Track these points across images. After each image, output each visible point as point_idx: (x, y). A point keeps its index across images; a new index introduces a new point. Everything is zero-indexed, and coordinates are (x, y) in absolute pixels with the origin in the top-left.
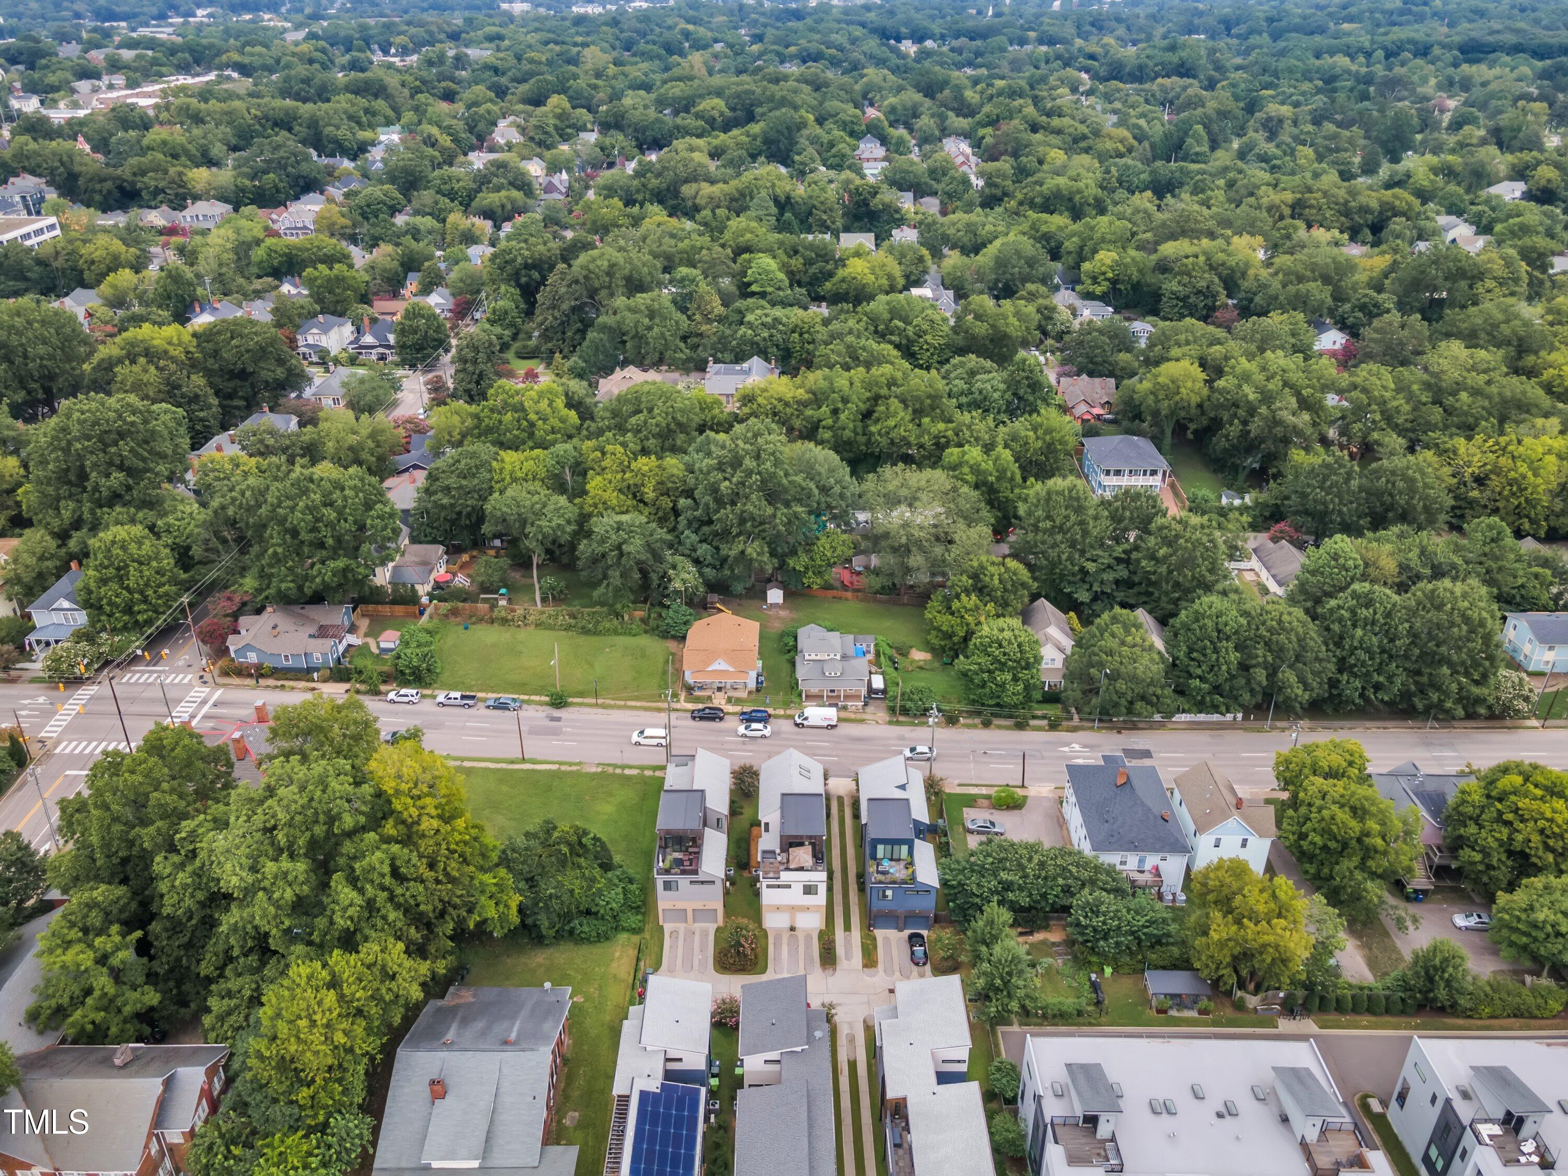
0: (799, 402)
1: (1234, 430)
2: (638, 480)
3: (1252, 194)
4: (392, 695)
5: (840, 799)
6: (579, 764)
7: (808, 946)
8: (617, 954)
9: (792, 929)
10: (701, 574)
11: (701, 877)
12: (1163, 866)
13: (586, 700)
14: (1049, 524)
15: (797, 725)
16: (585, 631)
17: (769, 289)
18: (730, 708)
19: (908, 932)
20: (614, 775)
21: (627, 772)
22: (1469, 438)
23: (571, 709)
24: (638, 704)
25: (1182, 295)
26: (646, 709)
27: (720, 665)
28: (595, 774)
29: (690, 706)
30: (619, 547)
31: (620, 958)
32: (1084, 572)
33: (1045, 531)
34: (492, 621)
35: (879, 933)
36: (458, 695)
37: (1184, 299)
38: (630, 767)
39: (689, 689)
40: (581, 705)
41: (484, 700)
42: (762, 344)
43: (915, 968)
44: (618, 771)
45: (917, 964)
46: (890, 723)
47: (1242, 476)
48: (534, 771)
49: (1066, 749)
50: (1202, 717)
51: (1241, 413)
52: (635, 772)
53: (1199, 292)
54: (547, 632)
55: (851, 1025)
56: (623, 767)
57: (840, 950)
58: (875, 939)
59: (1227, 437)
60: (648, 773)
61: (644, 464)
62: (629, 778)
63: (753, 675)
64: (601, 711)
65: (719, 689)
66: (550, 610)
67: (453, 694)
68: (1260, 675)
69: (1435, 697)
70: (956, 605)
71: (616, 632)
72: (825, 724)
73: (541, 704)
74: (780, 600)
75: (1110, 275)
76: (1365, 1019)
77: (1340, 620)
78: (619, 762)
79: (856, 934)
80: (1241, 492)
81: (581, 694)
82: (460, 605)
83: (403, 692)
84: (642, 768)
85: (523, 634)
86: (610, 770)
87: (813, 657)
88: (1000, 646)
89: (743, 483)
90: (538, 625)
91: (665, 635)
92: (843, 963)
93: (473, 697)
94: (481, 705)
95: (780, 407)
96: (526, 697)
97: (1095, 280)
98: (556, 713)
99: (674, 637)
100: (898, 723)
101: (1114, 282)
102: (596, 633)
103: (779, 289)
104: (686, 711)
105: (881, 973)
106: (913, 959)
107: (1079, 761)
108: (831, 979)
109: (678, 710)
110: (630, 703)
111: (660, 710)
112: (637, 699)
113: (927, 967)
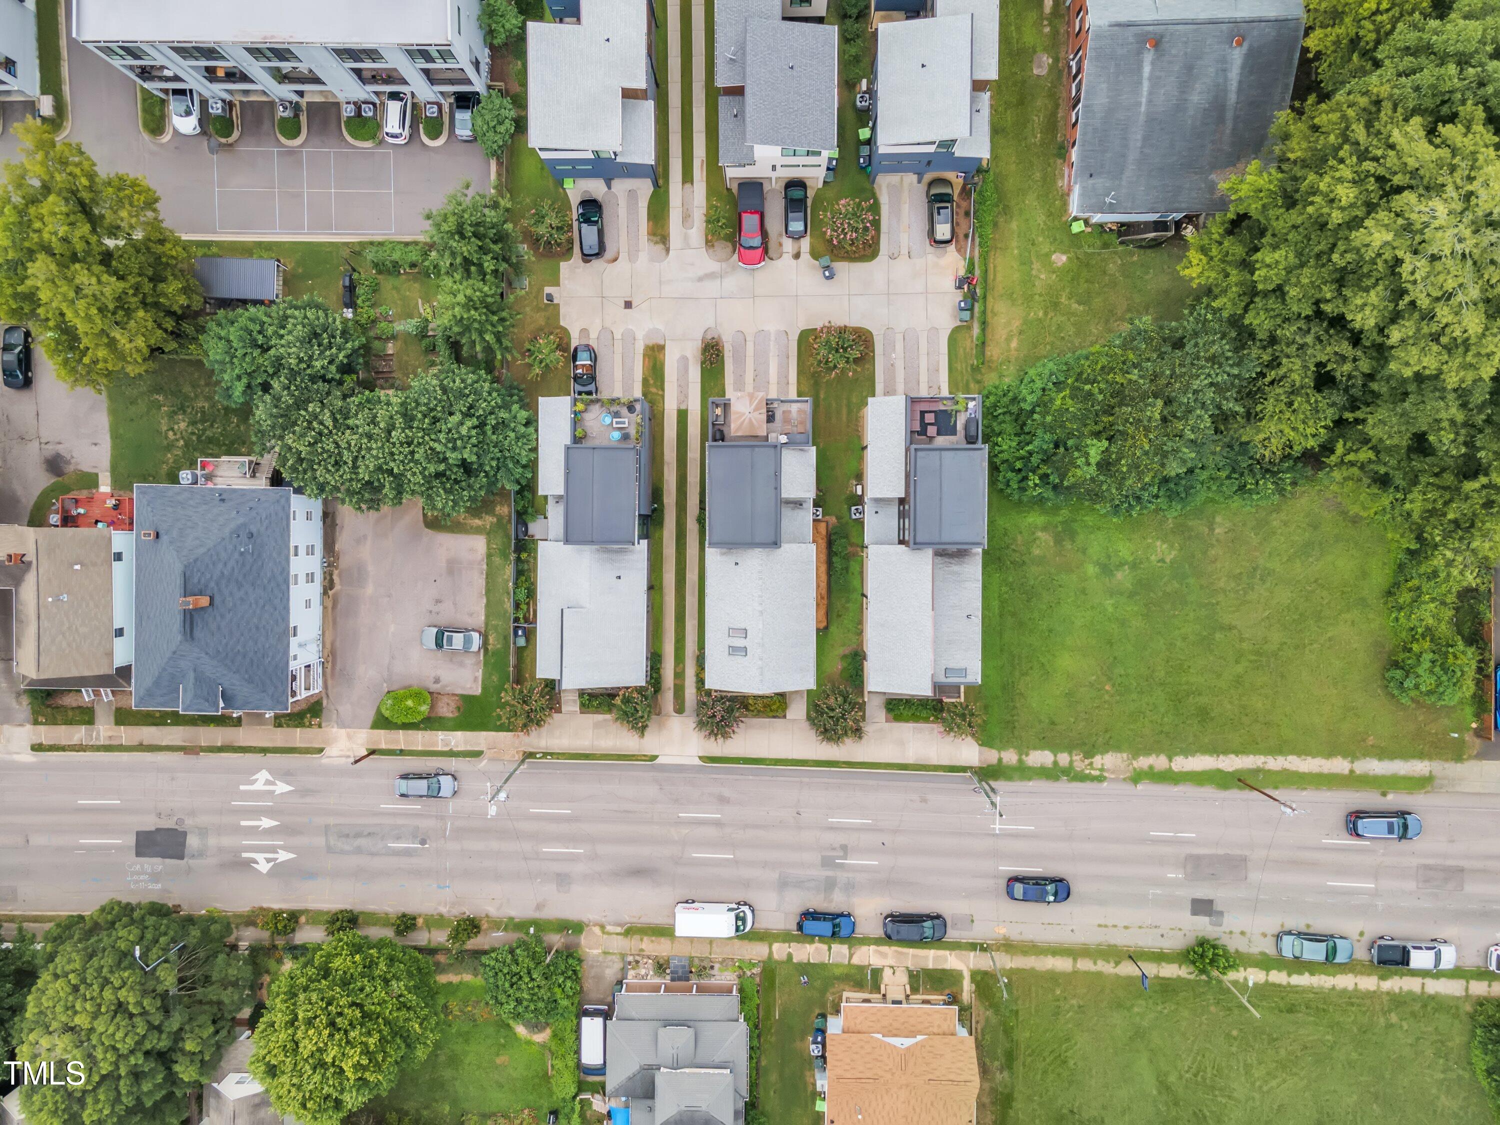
5: (680, 709)
6: (1137, 778)
8: (1014, 344)
13: (1153, 969)
18: (870, 953)
20: (1070, 748)
21: (1048, 758)
23: (1175, 943)
24: (1050, 963)
26: (1031, 948)
28: (1104, 749)
29: (951, 961)
31: (1008, 340)
38: (1043, 772)
40: (1160, 957)
41: (1356, 964)
43: (593, 343)
44: (1064, 759)
45: (589, 348)
46: (578, 927)
48: (1215, 750)
49: (283, 856)
52: (1034, 758)
55: (687, 245)
56: (1056, 772)
57: (695, 374)
60: (1010, 757)
62: (1044, 739)
64: (1122, 939)
72: (695, 905)
73: (1240, 958)
79: (671, 406)
84: (1023, 772)
86: (1078, 762)
92: (692, 350)
96: (1273, 976)
98: (1202, 926)
100: (564, 926)
104: (955, 946)
105: (640, 335)
106: (594, 358)
107: (266, 823)
108: (710, 323)
109: (973, 947)
110: (1062, 964)
111: (1008, 946)
112: (1053, 977)
113: (574, 344)
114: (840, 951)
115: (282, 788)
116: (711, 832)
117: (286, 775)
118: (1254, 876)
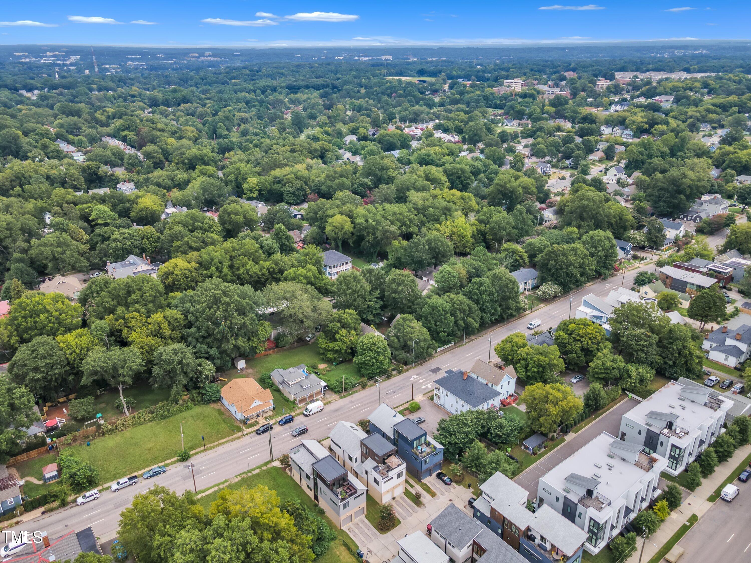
0: (195, 269)
1: (370, 238)
2: (156, 327)
3: (270, 149)
4: (80, 500)
6: (226, 481)
7: (406, 502)
8: (338, 553)
9: (394, 498)
10: (214, 364)
11: (359, 493)
12: (494, 403)
13: (197, 450)
14: (350, 291)
15: (307, 416)
16: (164, 417)
17: (109, 221)
18: (272, 422)
19: (434, 474)
20: (250, 477)
21: (254, 472)
22: (440, 223)
23: (194, 458)
24: (225, 440)
25: (292, 191)
26: (232, 440)
27: (257, 403)
28: (239, 481)
29: (250, 430)
30: (180, 363)
31: (341, 553)
32: (369, 306)
33: (350, 294)
34: (103, 434)
35: (424, 481)
36: (126, 479)
37: (293, 193)
38: (254, 470)
39: (244, 422)
40: (196, 453)
41: (142, 475)
42: (129, 248)
43: (449, 487)
44: (249, 474)
45: (449, 485)
46: (341, 398)
47: (375, 256)
49: (411, 379)
50: (446, 347)
51: (371, 231)
52: (257, 471)
53: (298, 189)
54: (142, 427)
56: (250, 471)
58: (425, 484)
59: (368, 242)
60: (264, 468)
61: (158, 316)
62: (258, 475)
63: (271, 402)
64: (210, 451)
65: (258, 416)
66: (136, 414)
67: (122, 481)
68: (461, 323)
69: (510, 312)
70: (337, 336)
71: (181, 411)
72: (319, 409)
73: (174, 463)
74: (244, 365)
75: (257, 188)
76: (583, 424)
77: (475, 293)
78: (246, 470)
79: (418, 486)
80: (377, 262)
81: (192, 448)
82: (76, 433)
83: (88, 494)
84: (259, 467)
85: (128, 433)
86: (245, 476)
87: (294, 382)
88: (375, 345)
89: (226, 310)
90: (134, 425)
91: (208, 401)
92: (424, 500)
93: (135, 477)
94: (141, 479)
95: (188, 274)
96: (163, 464)
97: (251, 191)
98: (188, 463)
99: (214, 402)
100: (344, 397)
101: (260, 191)
102: (172, 415)
103: (115, 219)
104: (251, 432)
105: (441, 496)
106: (446, 484)
107: (420, 381)
108: (426, 509)
109: (247, 434)
110: (221, 441)
111: (238, 438)
112: (223, 438)
113: (453, 484)
114: (278, 420)
115: (424, 387)
116: (326, 423)
117: (425, 389)
118: (180, 478)
